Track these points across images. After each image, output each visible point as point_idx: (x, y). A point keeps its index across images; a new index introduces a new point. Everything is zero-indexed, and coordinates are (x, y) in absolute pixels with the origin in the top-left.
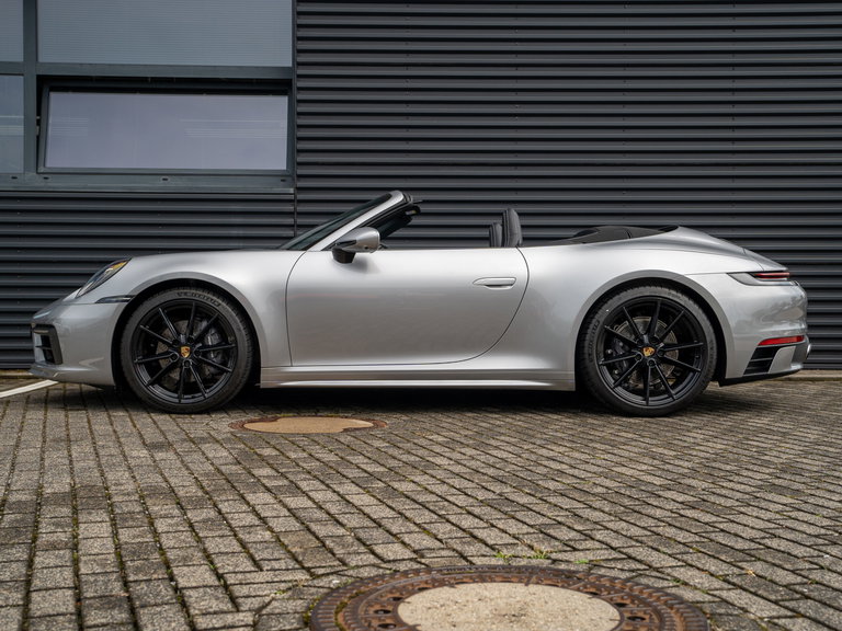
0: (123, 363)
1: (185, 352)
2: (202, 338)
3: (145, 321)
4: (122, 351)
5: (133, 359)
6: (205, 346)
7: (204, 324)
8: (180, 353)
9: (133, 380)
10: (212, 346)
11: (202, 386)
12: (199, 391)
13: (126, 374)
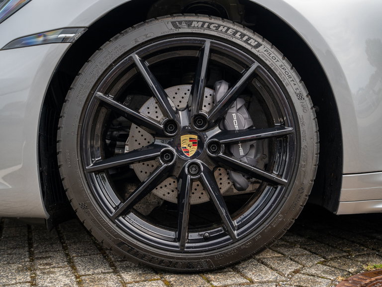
0: (64, 172)
1: (188, 145)
2: (220, 117)
3: (105, 83)
4: (60, 147)
5: (84, 163)
6: (225, 133)
7: (223, 89)
8: (178, 146)
9: (86, 206)
10: (241, 133)
11: (223, 211)
12: (219, 221)
13: (70, 195)
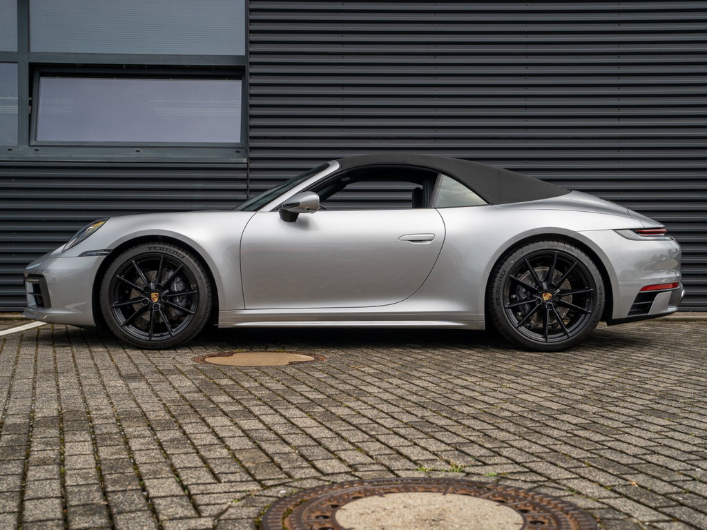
1: (155, 297)
2: (168, 285)
3: (120, 271)
5: (111, 304)
6: (171, 292)
7: (171, 273)
9: (111, 321)
10: (178, 292)
11: (169, 326)
12: (166, 330)
13: (105, 317)
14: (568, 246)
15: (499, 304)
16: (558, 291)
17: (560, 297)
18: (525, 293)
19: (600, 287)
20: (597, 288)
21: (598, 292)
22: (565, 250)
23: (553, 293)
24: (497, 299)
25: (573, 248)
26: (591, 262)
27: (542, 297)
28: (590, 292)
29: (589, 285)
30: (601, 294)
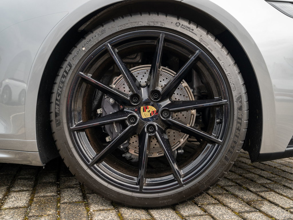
14: (185, 23)
15: (59, 123)
16: (168, 102)
17: (170, 113)
18: (113, 106)
19: (240, 97)
20: (235, 99)
21: (236, 105)
22: (179, 29)
23: (157, 107)
24: (57, 115)
25: (193, 26)
26: (224, 52)
27: (139, 113)
28: (221, 106)
29: (219, 94)
30: (240, 109)
